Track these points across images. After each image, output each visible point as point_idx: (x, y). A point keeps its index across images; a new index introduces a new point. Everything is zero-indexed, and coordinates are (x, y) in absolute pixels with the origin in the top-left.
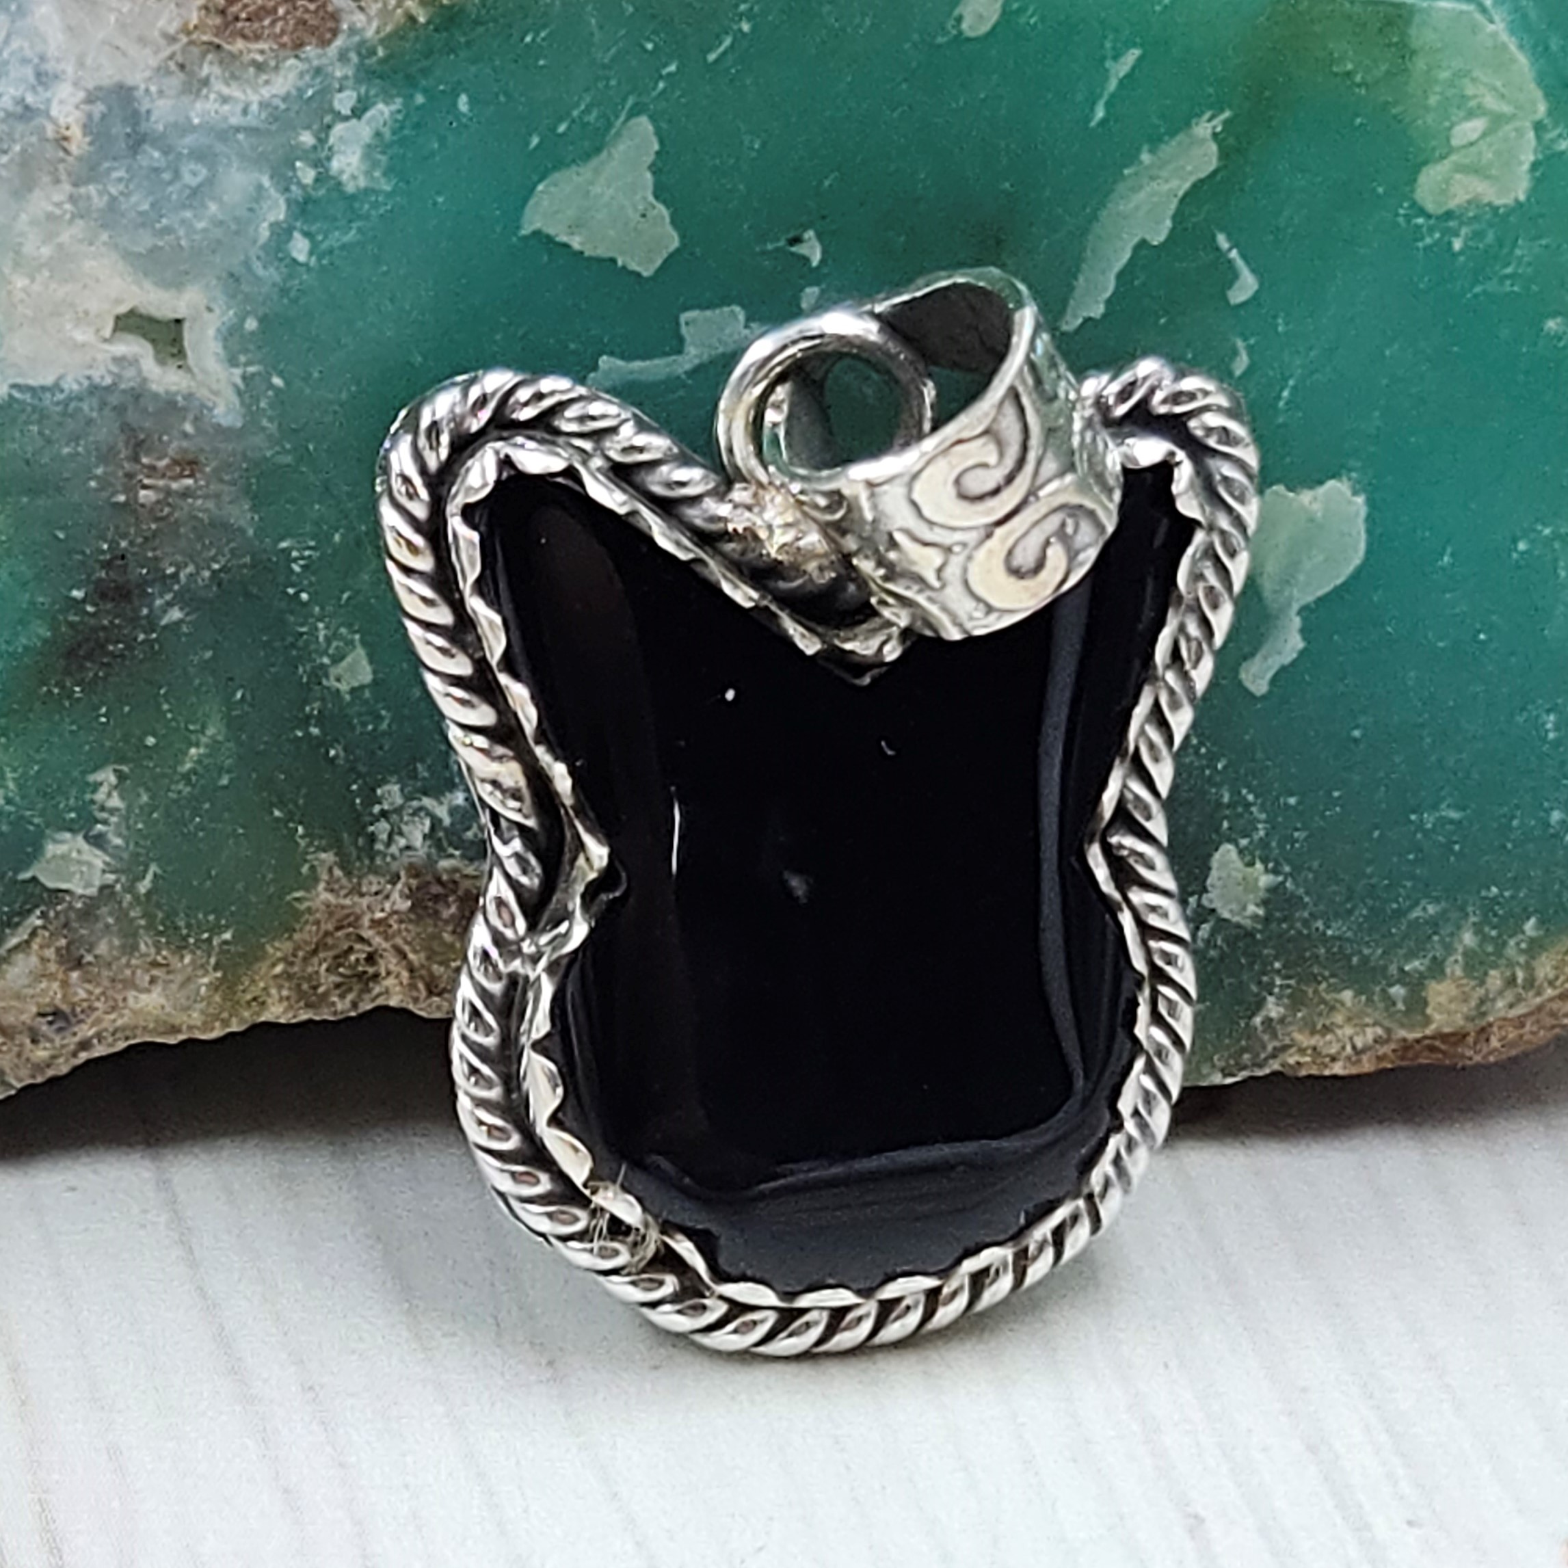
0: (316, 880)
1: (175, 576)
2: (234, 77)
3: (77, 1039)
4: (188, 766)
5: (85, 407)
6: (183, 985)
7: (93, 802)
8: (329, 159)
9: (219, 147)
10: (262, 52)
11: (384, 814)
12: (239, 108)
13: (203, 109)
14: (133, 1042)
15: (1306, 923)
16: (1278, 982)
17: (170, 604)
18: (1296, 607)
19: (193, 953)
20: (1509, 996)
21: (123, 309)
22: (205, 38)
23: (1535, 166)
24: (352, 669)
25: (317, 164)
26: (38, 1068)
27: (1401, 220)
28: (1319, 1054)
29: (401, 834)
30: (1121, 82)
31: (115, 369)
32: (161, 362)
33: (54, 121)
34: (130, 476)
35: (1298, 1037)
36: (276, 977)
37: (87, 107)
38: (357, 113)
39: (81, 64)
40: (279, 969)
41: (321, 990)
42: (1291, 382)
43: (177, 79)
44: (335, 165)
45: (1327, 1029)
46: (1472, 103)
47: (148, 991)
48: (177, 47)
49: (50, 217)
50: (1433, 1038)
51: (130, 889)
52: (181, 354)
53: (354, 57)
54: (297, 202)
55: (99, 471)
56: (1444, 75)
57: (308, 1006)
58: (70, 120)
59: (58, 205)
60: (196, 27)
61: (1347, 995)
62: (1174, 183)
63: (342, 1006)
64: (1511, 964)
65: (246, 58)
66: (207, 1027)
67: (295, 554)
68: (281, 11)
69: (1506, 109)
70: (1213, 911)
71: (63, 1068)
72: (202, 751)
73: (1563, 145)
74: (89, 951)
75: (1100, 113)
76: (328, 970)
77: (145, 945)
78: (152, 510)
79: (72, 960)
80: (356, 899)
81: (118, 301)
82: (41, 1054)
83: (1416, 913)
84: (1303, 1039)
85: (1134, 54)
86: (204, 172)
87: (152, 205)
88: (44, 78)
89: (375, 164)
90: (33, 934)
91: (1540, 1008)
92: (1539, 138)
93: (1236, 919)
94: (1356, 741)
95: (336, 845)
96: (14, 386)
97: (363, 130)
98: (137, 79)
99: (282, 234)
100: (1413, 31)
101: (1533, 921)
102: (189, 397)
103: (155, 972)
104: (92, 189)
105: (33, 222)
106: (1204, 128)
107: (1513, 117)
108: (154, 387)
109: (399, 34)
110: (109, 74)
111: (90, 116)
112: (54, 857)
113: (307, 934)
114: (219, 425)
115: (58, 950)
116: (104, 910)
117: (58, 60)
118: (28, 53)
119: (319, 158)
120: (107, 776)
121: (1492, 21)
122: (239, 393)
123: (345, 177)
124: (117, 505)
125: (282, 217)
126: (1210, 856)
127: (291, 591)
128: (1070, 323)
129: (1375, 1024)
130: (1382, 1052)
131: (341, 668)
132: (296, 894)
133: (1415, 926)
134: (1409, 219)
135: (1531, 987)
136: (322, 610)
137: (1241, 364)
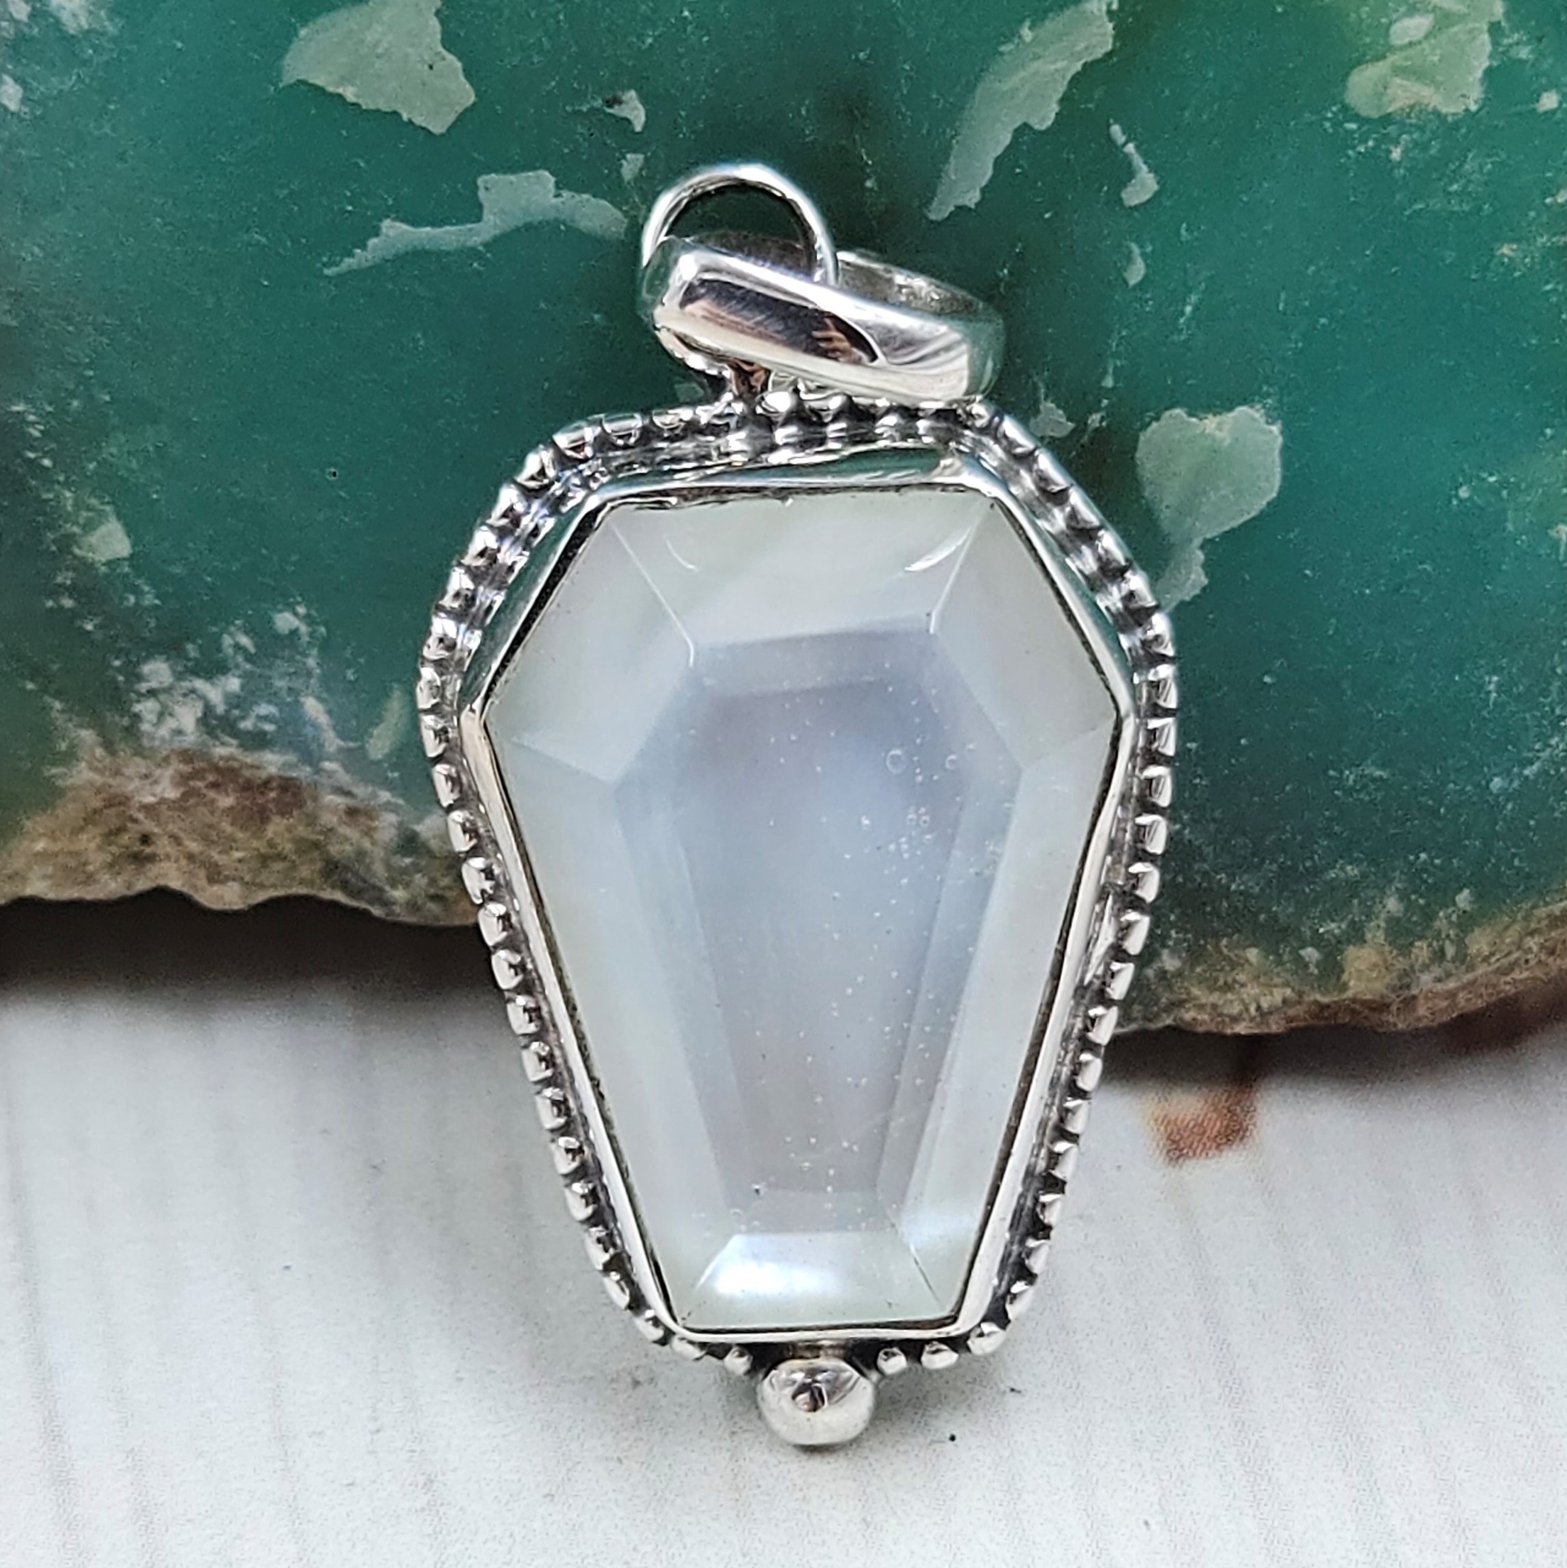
0: (79, 758)
11: (152, 693)
15: (1207, 875)
16: (1173, 933)
18: (1197, 541)
20: (1437, 971)
23: (1489, 72)
24: (107, 539)
25: (32, 1)
27: (1327, 125)
28: (1220, 1015)
29: (171, 715)
35: (1195, 991)
36: (37, 854)
40: (40, 846)
41: (91, 868)
42: (1194, 298)
45: (1228, 988)
50: (1354, 1000)
54: (10, 41)
57: (76, 883)
61: (1253, 954)
62: (1062, 65)
64: (1441, 937)
67: (32, 418)
69: (1457, 7)
73: (1524, 53)
76: (100, 848)
83: (1333, 874)
84: (1202, 995)
89: (99, 2)
91: (1473, 982)
92: (1495, 43)
94: (1265, 686)
95: (96, 723)
101: (1466, 892)
107: (1465, 16)
113: (72, 811)
123: (65, 17)
127: (31, 455)
128: (939, 211)
129: (1286, 984)
130: (1291, 1012)
131: (93, 539)
132: (54, 771)
133: (1332, 886)
134: (1337, 124)
135: (1463, 962)
136: (67, 478)
137: (1136, 273)
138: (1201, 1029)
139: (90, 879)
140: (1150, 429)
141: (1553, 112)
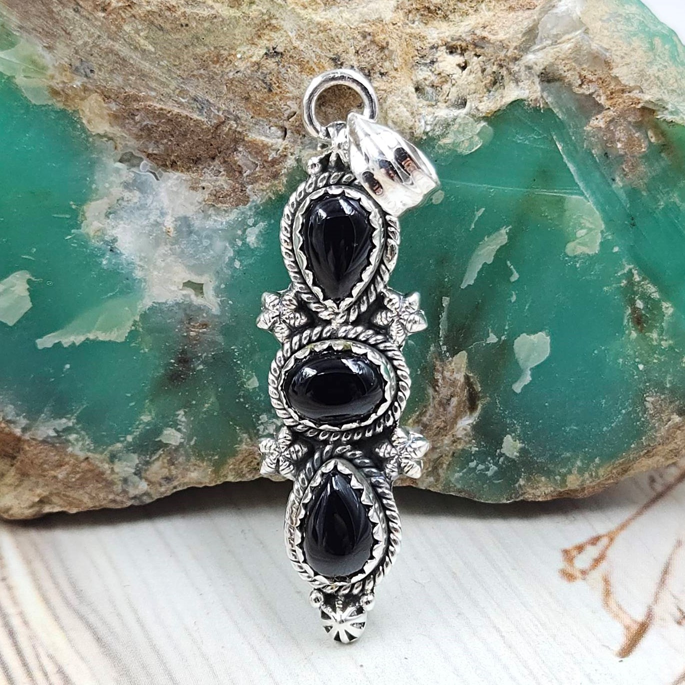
0: (243, 442)
1: (201, 356)
2: (218, 214)
3: (172, 486)
4: (205, 409)
5: (175, 309)
6: (203, 471)
7: (177, 419)
8: (246, 238)
9: (214, 235)
10: (227, 207)
11: (262, 423)
12: (220, 224)
13: (209, 224)
14: (189, 486)
15: (531, 457)
16: (523, 474)
17: (200, 364)
18: (529, 368)
19: (207, 461)
20: (591, 480)
21: (185, 281)
22: (210, 203)
23: (601, 243)
24: (253, 382)
25: (242, 240)
26: (162, 493)
27: (561, 259)
28: (535, 495)
29: (267, 429)
30: (479, 217)
31: (183, 298)
32: (197, 295)
33: (165, 227)
34: (188, 328)
35: (528, 490)
36: (231, 469)
37: (175, 223)
38: (254, 225)
39: (173, 210)
40: (231, 467)
41: (244, 473)
42: (528, 305)
43: (202, 215)
44: (248, 240)
45: (536, 488)
46: (583, 225)
47: (193, 472)
48: (201, 206)
49: (164, 255)
50: (569, 490)
51: (188, 443)
52: (202, 293)
53: (253, 208)
54: (237, 251)
55: (179, 326)
56: (574, 217)
57: (240, 477)
58: (170, 226)
59: (166, 251)
60: (207, 200)
61: (543, 479)
62: (494, 247)
63: (249, 477)
64: (591, 470)
65: (222, 208)
66: (210, 483)
67: (236, 350)
68: (232, 195)
69: (593, 227)
70: (504, 454)
71: (169, 493)
72: (209, 405)
73: (610, 237)
74: (176, 460)
75: (473, 226)
76: (246, 467)
77: (193, 459)
78: (194, 338)
79: (171, 462)
80: (253, 447)
81: (184, 279)
82: (163, 489)
83: (563, 456)
84: (531, 491)
85: (484, 209)
86: (209, 242)
87: (194, 251)
88: (163, 214)
89: (259, 240)
90: (160, 455)
91: (600, 482)
92: (602, 236)
93: (510, 457)
94: (546, 406)
95: (248, 432)
96: (154, 302)
97: (256, 230)
98: (189, 214)
99: (232, 260)
100: (565, 205)
101: (597, 458)
102: (205, 306)
103: (196, 467)
104: (177, 246)
105: (159, 256)
106: (504, 231)
107: (594, 229)
108: (195, 303)
109: (266, 203)
110: (181, 213)
111: (176, 225)
112: (166, 434)
113: (240, 457)
114: (213, 315)
115: (168, 460)
116: (181, 449)
117: (167, 208)
118: (158, 207)
119: (243, 239)
120: (182, 412)
121: (589, 201)
122: (220, 305)
123: (250, 244)
124: (185, 336)
125: (232, 255)
126: (503, 439)
127: (235, 360)
128: (463, 286)
129: (551, 487)
130: (553, 494)
131: (249, 382)
132: (236, 446)
133: (562, 459)
134: (564, 258)
135: (597, 477)
136: (244, 366)
137: (514, 299)
138: (530, 500)
139: (244, 475)
140: (517, 340)
141: (617, 252)
